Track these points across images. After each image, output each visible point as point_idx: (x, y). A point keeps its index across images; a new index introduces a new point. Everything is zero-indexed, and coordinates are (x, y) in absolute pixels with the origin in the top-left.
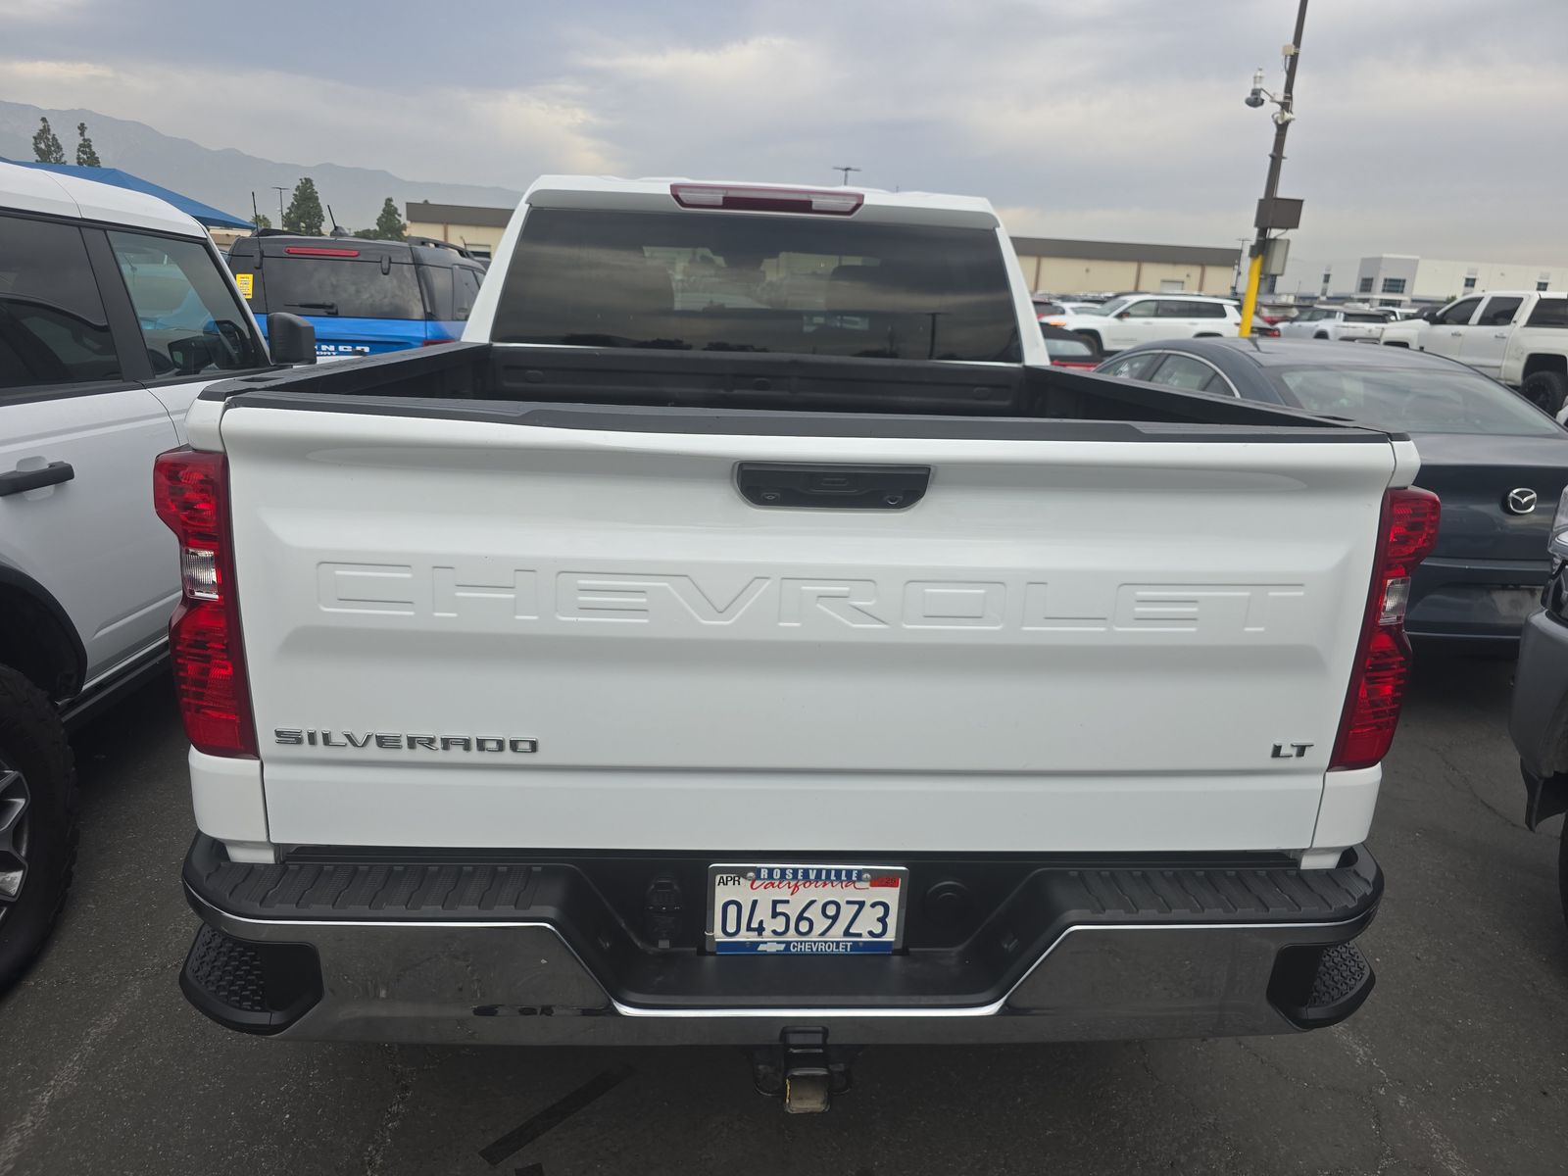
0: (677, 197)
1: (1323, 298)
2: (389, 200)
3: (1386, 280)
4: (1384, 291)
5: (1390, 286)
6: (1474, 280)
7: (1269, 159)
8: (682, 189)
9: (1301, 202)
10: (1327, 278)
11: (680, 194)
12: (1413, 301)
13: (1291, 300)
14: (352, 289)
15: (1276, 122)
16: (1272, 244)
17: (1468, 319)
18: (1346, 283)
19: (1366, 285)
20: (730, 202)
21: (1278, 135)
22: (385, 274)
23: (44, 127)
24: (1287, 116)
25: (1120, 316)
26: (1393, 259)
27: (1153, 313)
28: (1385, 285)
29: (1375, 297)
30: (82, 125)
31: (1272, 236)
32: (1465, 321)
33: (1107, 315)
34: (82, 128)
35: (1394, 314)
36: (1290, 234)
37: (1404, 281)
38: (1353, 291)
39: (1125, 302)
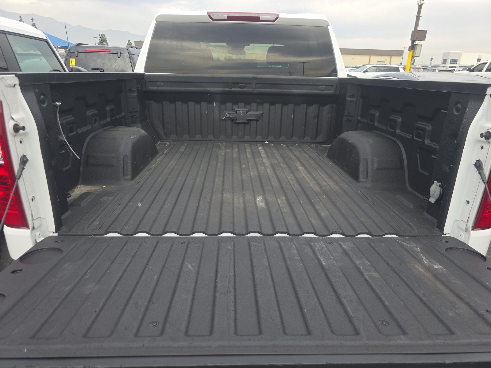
0: (210, 16)
1: (430, 66)
2: (129, 41)
3: (451, 60)
4: (450, 63)
5: (452, 62)
6: (480, 59)
7: (416, 17)
8: (212, 13)
9: (426, 31)
10: (432, 60)
11: (211, 15)
12: (460, 66)
13: (420, 66)
14: (109, 65)
15: (418, 4)
16: (416, 46)
17: (482, 70)
18: (438, 61)
19: (445, 61)
20: (230, 18)
21: (419, 9)
22: (119, 58)
23: (21, 19)
24: (422, 2)
25: (365, 72)
26: (453, 53)
27: (375, 71)
28: (451, 62)
29: (447, 65)
30: (32, 18)
31: (416, 44)
32: (481, 71)
33: (360, 72)
34: (32, 19)
35: (455, 70)
36: (422, 42)
37: (457, 60)
38: (440, 64)
39: (366, 67)
